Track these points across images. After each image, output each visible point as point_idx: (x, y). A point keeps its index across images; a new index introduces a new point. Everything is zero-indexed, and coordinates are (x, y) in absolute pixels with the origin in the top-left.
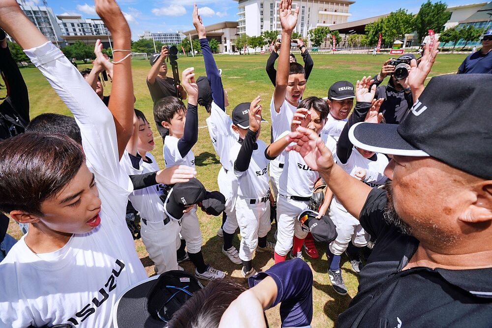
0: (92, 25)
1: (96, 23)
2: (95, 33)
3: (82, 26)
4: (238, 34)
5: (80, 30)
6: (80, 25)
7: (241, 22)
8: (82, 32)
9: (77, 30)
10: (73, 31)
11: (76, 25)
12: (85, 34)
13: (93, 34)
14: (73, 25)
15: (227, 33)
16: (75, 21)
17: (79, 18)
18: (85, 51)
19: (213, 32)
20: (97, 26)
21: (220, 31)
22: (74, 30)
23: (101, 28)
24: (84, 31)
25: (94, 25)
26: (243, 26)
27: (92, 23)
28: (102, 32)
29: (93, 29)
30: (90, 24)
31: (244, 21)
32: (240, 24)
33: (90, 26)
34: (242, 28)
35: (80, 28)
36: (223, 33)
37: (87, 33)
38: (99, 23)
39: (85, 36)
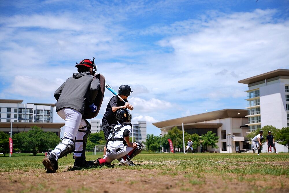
0: (33, 110)
1: (38, 109)
2: (33, 121)
3: (21, 112)
4: (247, 126)
5: (15, 117)
6: (18, 110)
7: (252, 109)
8: (17, 119)
9: (12, 116)
10: (6, 117)
11: (13, 110)
12: (20, 121)
13: (31, 121)
14: (9, 110)
15: (227, 124)
16: (14, 106)
17: (20, 102)
19: (204, 122)
20: (38, 112)
21: (217, 122)
22: (9, 116)
23: (43, 114)
24: (20, 117)
25: (35, 111)
26: (255, 115)
27: (34, 108)
28: (43, 120)
29: (34, 115)
30: (31, 109)
31: (258, 109)
32: (250, 113)
33: (30, 112)
34: (253, 118)
35: (17, 113)
36: (220, 125)
37: (24, 120)
38: (43, 109)
39: (20, 123)
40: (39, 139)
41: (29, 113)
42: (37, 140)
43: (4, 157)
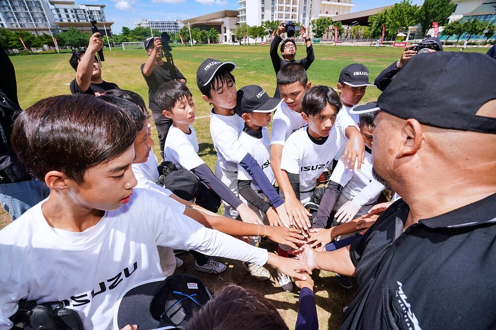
0: (86, 11)
1: (91, 10)
2: (89, 20)
3: (76, 12)
4: (238, 24)
5: (74, 17)
6: (74, 11)
7: (242, 10)
8: (76, 19)
9: (71, 16)
10: (66, 17)
11: (69, 11)
13: (87, 21)
14: (66, 11)
15: (227, 22)
16: (69, 7)
17: (72, 3)
18: (79, 39)
19: (213, 21)
20: (91, 12)
21: (220, 20)
22: (68, 16)
23: (96, 14)
24: (78, 17)
25: (88, 12)
26: (243, 15)
27: (87, 9)
28: (97, 19)
29: (88, 15)
30: (84, 10)
31: (245, 10)
32: (241, 13)
34: (242, 17)
35: (74, 14)
36: (223, 23)
37: (81, 19)
38: (94, 9)
39: (79, 22)
40: (77, 38)
41: (83, 13)
42: (76, 39)
43: (55, 53)
